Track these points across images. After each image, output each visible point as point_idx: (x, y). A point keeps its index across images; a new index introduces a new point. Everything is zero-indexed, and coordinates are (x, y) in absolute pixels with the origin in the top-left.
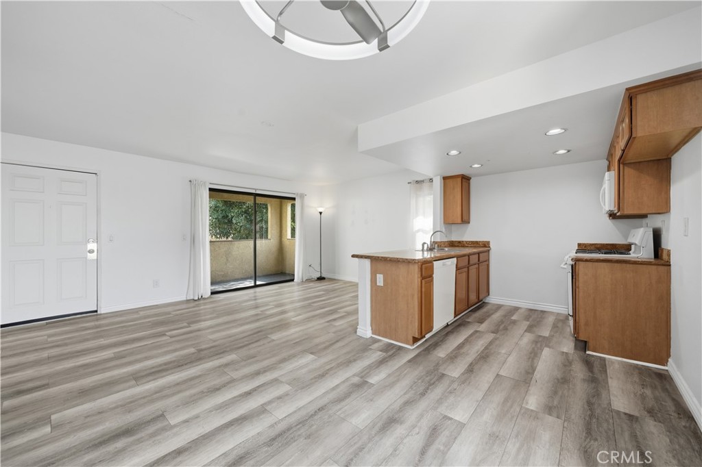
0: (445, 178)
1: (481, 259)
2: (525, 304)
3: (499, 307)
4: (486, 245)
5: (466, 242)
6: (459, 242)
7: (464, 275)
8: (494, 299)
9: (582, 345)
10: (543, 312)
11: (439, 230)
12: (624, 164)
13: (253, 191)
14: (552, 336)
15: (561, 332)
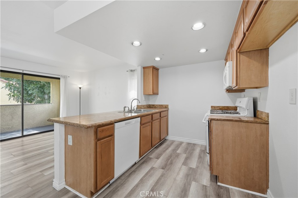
0: (144, 68)
1: (162, 116)
2: (186, 140)
3: (173, 142)
4: (166, 107)
5: (157, 105)
6: (153, 105)
7: (149, 128)
8: (170, 137)
9: (215, 178)
10: (194, 145)
11: (137, 98)
12: (240, 53)
13: (21, 72)
14: (197, 167)
15: (203, 162)
